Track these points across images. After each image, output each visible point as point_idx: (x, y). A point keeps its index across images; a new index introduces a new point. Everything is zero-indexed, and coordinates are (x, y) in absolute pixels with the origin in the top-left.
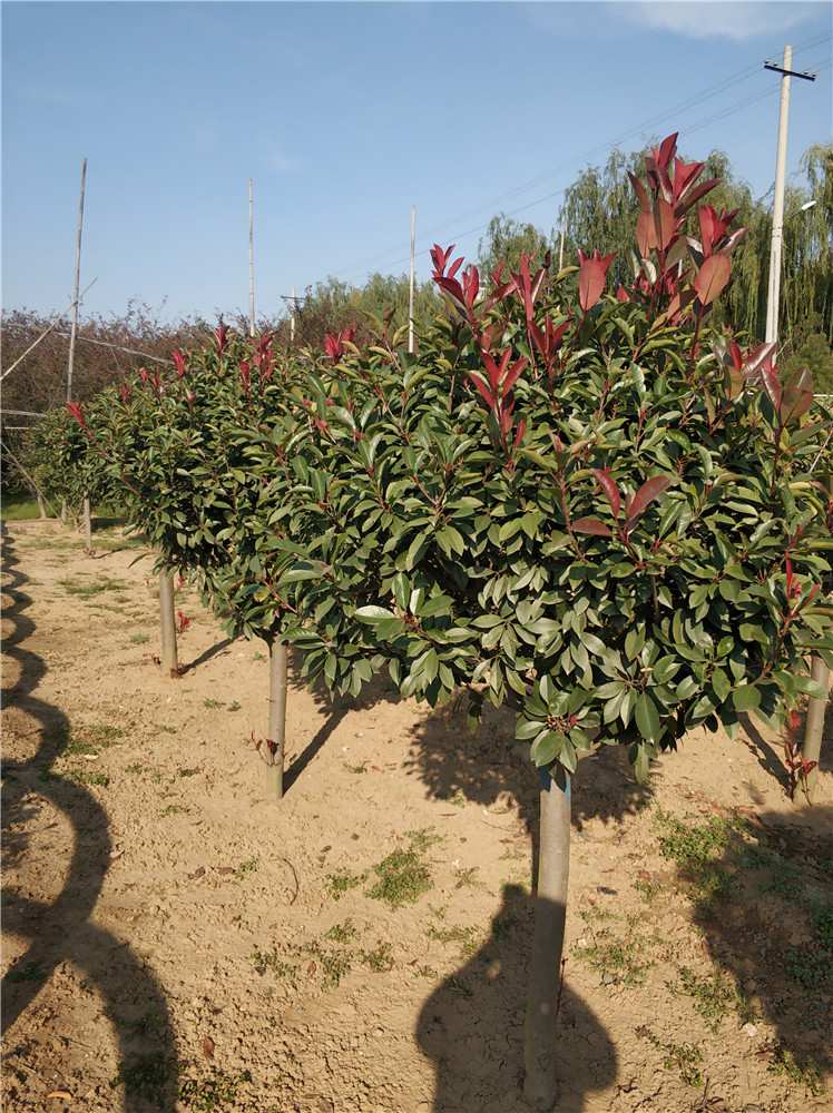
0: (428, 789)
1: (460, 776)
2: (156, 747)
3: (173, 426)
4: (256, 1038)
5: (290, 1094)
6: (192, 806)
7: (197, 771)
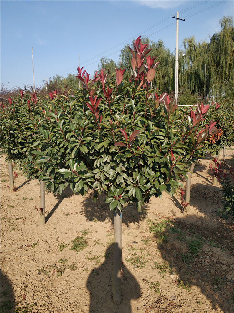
0: (87, 218)
1: (96, 214)
2: (9, 212)
3: (9, 119)
4: (38, 293)
5: (48, 308)
6: (19, 228)
7: (21, 218)
